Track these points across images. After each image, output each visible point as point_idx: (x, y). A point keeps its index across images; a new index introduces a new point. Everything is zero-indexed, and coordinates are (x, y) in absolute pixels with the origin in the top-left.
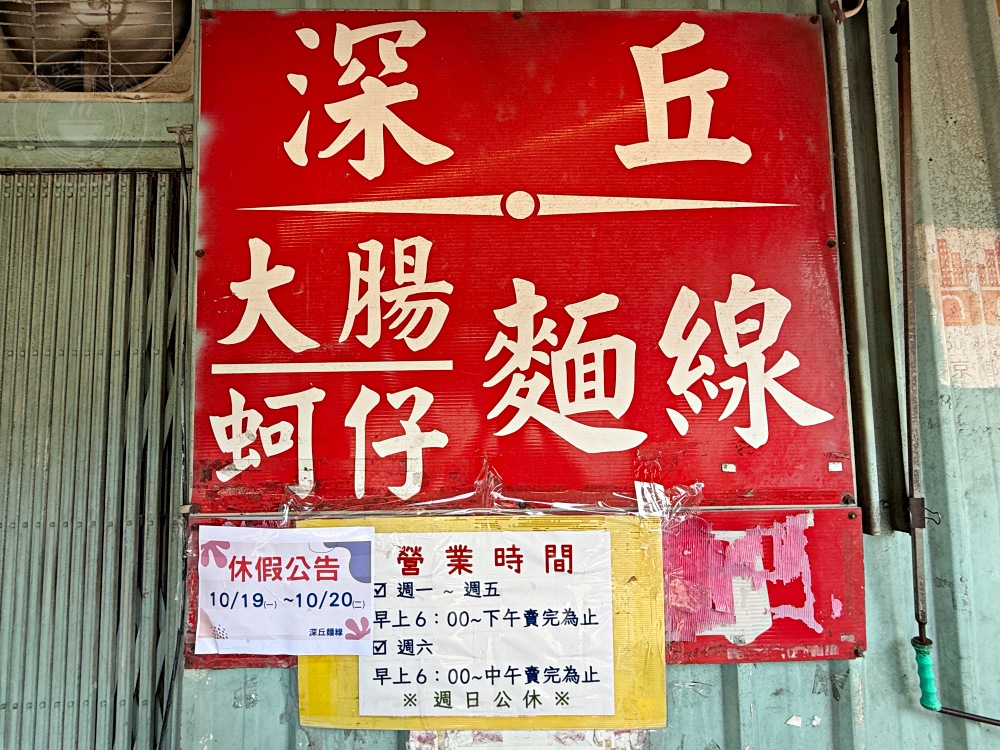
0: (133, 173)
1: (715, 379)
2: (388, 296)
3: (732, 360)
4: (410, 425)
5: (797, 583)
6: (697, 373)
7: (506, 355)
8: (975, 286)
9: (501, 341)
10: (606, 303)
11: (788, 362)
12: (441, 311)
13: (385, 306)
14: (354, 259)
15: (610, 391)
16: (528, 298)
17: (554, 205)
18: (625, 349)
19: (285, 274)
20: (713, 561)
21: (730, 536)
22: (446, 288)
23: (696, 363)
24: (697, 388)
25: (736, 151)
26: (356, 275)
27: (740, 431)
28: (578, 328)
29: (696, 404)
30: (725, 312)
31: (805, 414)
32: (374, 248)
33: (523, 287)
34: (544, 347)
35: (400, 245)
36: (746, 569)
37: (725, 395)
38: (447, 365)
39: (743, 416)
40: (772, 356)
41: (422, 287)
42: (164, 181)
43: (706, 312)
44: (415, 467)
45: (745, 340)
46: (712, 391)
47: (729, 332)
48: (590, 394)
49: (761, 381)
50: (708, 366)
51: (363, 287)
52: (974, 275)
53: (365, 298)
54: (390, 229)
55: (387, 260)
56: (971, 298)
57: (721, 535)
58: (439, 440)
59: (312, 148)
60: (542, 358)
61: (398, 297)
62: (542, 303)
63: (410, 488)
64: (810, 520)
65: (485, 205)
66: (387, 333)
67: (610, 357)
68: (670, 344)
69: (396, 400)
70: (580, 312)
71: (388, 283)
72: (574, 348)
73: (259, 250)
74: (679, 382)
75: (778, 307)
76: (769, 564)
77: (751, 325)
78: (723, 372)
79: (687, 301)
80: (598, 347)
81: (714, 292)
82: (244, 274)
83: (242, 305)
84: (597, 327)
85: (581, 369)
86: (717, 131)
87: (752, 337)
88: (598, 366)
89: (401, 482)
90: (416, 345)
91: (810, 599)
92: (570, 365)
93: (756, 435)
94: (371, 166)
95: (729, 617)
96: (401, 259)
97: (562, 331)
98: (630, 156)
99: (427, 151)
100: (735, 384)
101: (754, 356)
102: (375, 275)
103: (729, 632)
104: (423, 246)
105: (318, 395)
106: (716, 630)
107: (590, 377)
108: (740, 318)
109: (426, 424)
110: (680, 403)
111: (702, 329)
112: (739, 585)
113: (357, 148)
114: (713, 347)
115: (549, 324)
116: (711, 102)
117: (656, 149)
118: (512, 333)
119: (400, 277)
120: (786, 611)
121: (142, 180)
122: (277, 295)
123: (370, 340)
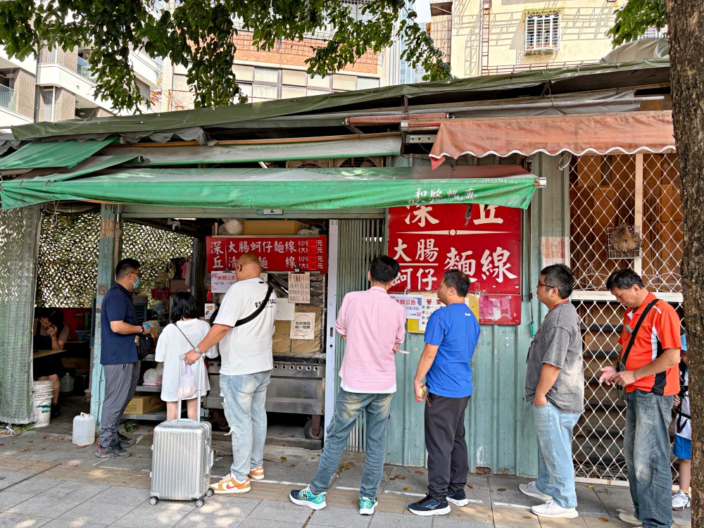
0: (366, 219)
1: (492, 268)
2: (426, 251)
3: (496, 265)
4: (429, 276)
5: (507, 309)
6: (488, 267)
7: (449, 263)
8: (554, 250)
9: (448, 260)
10: (470, 253)
11: (508, 265)
12: (436, 254)
13: (425, 253)
14: (419, 243)
15: (470, 270)
16: (454, 251)
17: (460, 232)
18: (473, 262)
19: (405, 246)
20: (490, 304)
21: (493, 300)
22: (437, 249)
23: (488, 265)
24: (488, 270)
25: (500, 221)
26: (419, 246)
27: (497, 279)
28: (464, 258)
29: (488, 273)
30: (495, 255)
31: (511, 276)
32: (423, 241)
33: (453, 249)
34: (457, 261)
35: (428, 240)
36: (497, 306)
37: (494, 272)
38: (437, 265)
39: (497, 276)
40: (505, 264)
41: (432, 249)
42: (373, 221)
43: (491, 255)
44: (430, 284)
45: (499, 261)
46: (491, 271)
47: (496, 259)
48: (466, 264)
49: (502, 269)
50: (491, 266)
51: (421, 249)
52: (554, 247)
53: (421, 251)
54: (426, 237)
55: (425, 243)
56: (553, 252)
57: (491, 299)
58: (435, 279)
59: (411, 220)
60: (456, 263)
61: (427, 251)
62: (456, 252)
63: (429, 288)
64: (510, 297)
65: (445, 232)
66: (425, 258)
67: (470, 264)
68: (483, 261)
69: (427, 271)
70: (464, 254)
71: (425, 248)
72: (463, 262)
73: (400, 241)
74: (484, 269)
75: (507, 254)
76: (501, 306)
77: (500, 258)
78: (494, 267)
79: (487, 252)
80: (468, 262)
81: (493, 250)
82: (397, 246)
83: (396, 252)
84: (468, 257)
85: (464, 266)
86: (496, 216)
87: (500, 260)
88: (468, 265)
89: (427, 287)
90: (431, 260)
91: (509, 313)
92: (462, 265)
93: (500, 280)
94: (422, 224)
95: (492, 314)
96: (428, 243)
97: (461, 258)
98: (476, 222)
99: (434, 221)
100: (496, 270)
101: (501, 264)
102: (423, 246)
103: (492, 318)
104: (433, 241)
105: (411, 270)
106: (489, 318)
107: (466, 267)
108: (498, 256)
109: (432, 276)
110: (485, 273)
111: (490, 258)
112: (495, 309)
113: (420, 220)
114: (492, 262)
115: (458, 257)
116: (494, 210)
117: (482, 220)
118: (450, 259)
119: (428, 247)
120: (504, 315)
121: (368, 221)
122: (403, 250)
123: (422, 259)
